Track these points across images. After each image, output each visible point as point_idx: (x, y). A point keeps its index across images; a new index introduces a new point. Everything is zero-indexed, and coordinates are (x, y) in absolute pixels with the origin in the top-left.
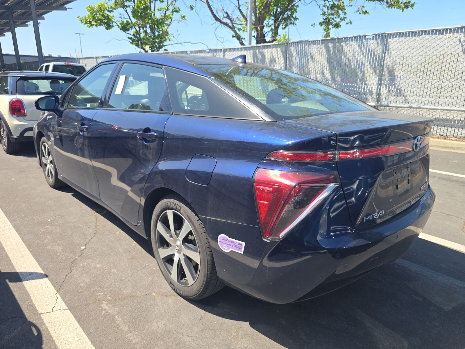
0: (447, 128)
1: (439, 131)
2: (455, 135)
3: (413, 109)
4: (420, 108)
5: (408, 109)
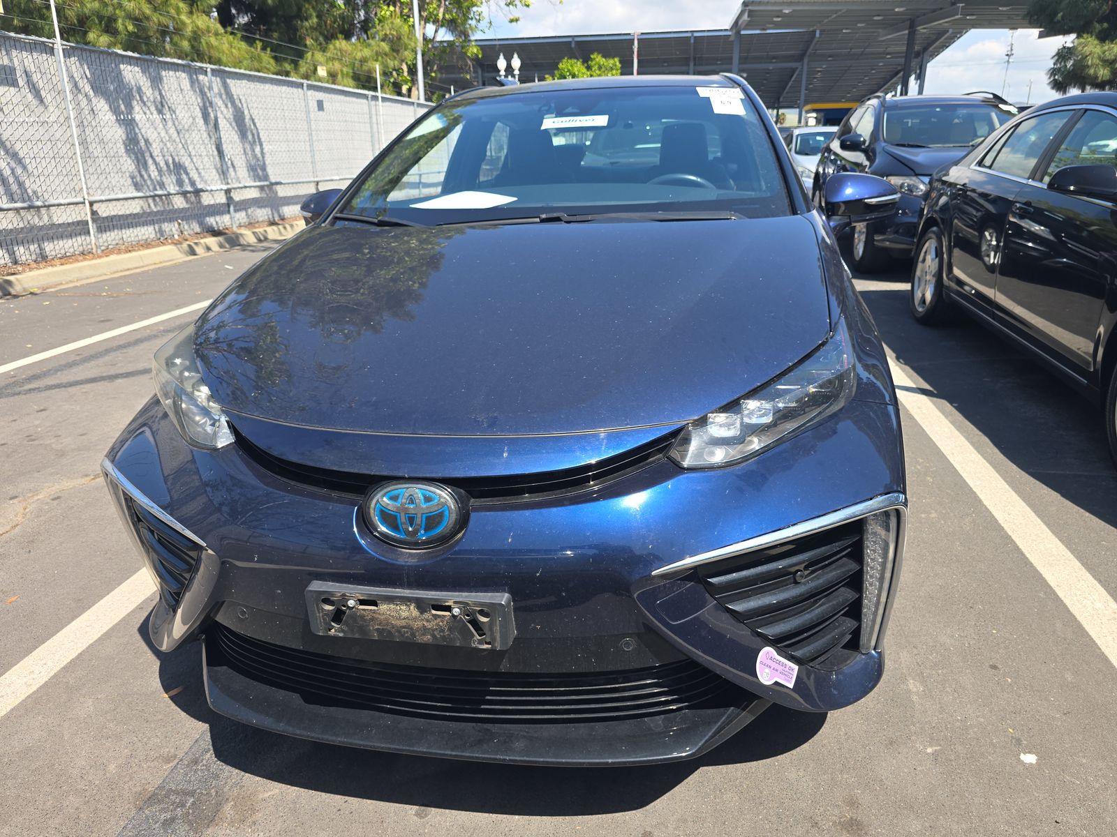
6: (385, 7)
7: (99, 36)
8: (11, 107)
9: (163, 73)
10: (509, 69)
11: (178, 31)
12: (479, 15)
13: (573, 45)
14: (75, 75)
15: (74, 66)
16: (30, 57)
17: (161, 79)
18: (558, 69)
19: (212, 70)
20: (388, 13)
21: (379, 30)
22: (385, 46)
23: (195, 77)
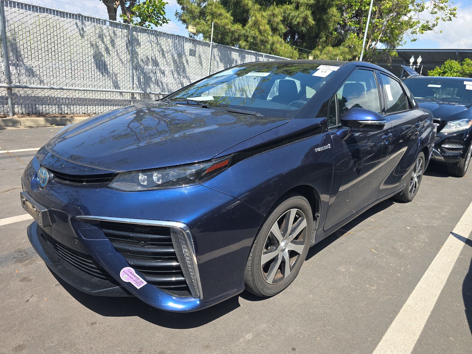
0: (87, 107)
1: (81, 110)
2: (94, 112)
3: (53, 90)
4: (61, 89)
5: (49, 90)
6: (353, 34)
7: (243, 42)
8: (191, 63)
9: (246, 55)
10: (415, 63)
11: (267, 42)
12: (401, 38)
13: (457, 54)
14: (215, 54)
15: (215, 51)
16: (202, 47)
17: (245, 58)
18: (444, 64)
19: (265, 55)
20: (353, 36)
21: (347, 43)
22: (347, 50)
23: (258, 57)
